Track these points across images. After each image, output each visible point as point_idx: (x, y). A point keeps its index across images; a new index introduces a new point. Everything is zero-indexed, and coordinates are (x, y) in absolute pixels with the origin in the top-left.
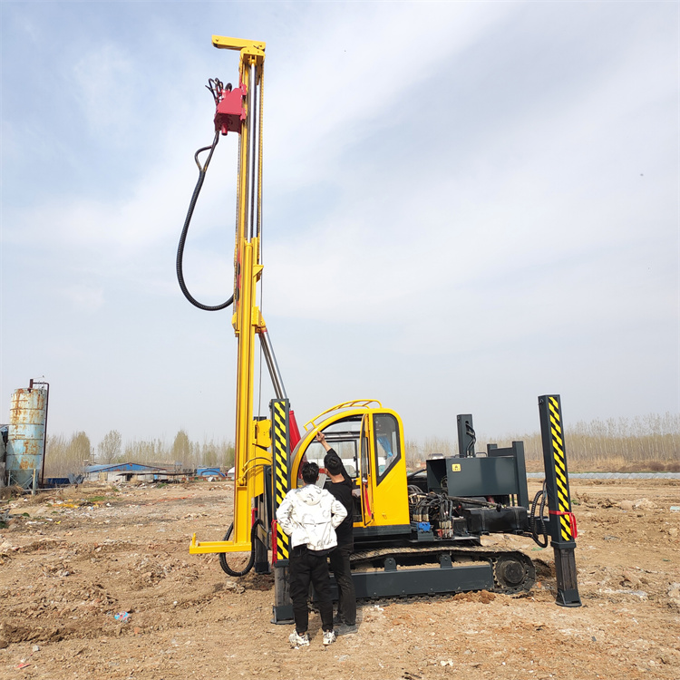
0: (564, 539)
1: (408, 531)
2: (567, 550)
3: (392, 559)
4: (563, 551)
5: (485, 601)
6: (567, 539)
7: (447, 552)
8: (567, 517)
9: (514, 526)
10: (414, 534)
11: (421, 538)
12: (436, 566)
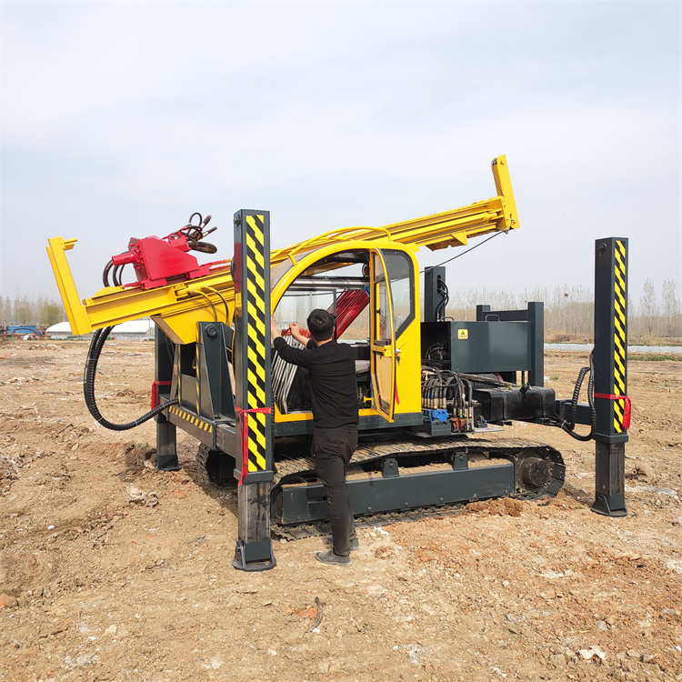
0: (616, 431)
1: (419, 422)
2: (617, 445)
3: (394, 460)
4: (613, 447)
5: (515, 512)
6: (619, 431)
7: (463, 449)
8: (621, 402)
9: (539, 413)
10: (427, 426)
11: (436, 431)
12: (445, 468)
